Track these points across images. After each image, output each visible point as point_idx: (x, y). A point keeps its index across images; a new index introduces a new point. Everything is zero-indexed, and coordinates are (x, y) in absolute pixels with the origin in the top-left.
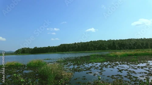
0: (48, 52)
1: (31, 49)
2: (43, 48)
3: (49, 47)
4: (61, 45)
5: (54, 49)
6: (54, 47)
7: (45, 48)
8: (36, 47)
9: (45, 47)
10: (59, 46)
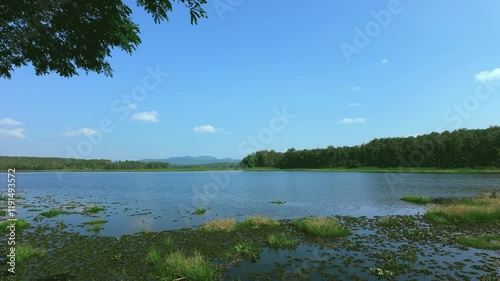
0: (328, 167)
1: (279, 153)
2: (313, 151)
3: (331, 148)
4: (374, 142)
5: (347, 155)
6: (346, 149)
7: (318, 154)
8: (293, 149)
9: (318, 150)
10: (367, 145)
